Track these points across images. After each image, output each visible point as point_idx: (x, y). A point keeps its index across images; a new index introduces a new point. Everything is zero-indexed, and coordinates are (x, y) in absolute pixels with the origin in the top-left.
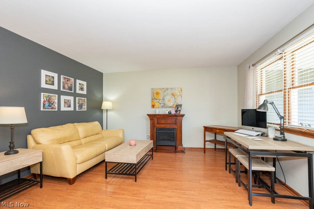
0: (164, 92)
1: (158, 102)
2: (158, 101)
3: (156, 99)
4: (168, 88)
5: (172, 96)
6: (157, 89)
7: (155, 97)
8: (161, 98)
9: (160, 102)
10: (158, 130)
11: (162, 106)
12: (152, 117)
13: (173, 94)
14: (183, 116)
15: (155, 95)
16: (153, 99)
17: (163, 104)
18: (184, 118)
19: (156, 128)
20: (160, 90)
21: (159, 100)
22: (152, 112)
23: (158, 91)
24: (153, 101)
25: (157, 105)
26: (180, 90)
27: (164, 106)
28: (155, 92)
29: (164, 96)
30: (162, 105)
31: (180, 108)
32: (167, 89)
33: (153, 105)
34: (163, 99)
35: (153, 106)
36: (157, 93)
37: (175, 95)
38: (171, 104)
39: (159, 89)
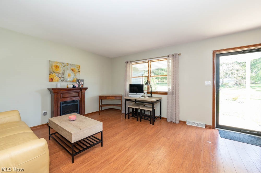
0: (64, 66)
1: (58, 76)
2: (57, 74)
3: (55, 73)
4: (68, 64)
5: (72, 71)
6: (57, 63)
7: (54, 71)
8: (61, 72)
9: (60, 76)
10: (62, 104)
11: (62, 80)
13: (72, 70)
14: (86, 89)
15: (54, 68)
17: (62, 78)
20: (60, 65)
21: (59, 74)
23: (58, 65)
24: (51, 74)
25: (56, 79)
26: (79, 67)
27: (64, 80)
28: (54, 65)
29: (64, 71)
30: (62, 79)
31: (82, 83)
32: (67, 64)
33: (51, 79)
34: (63, 74)
35: (51, 80)
36: (56, 67)
37: (75, 70)
38: (71, 79)
39: (59, 62)
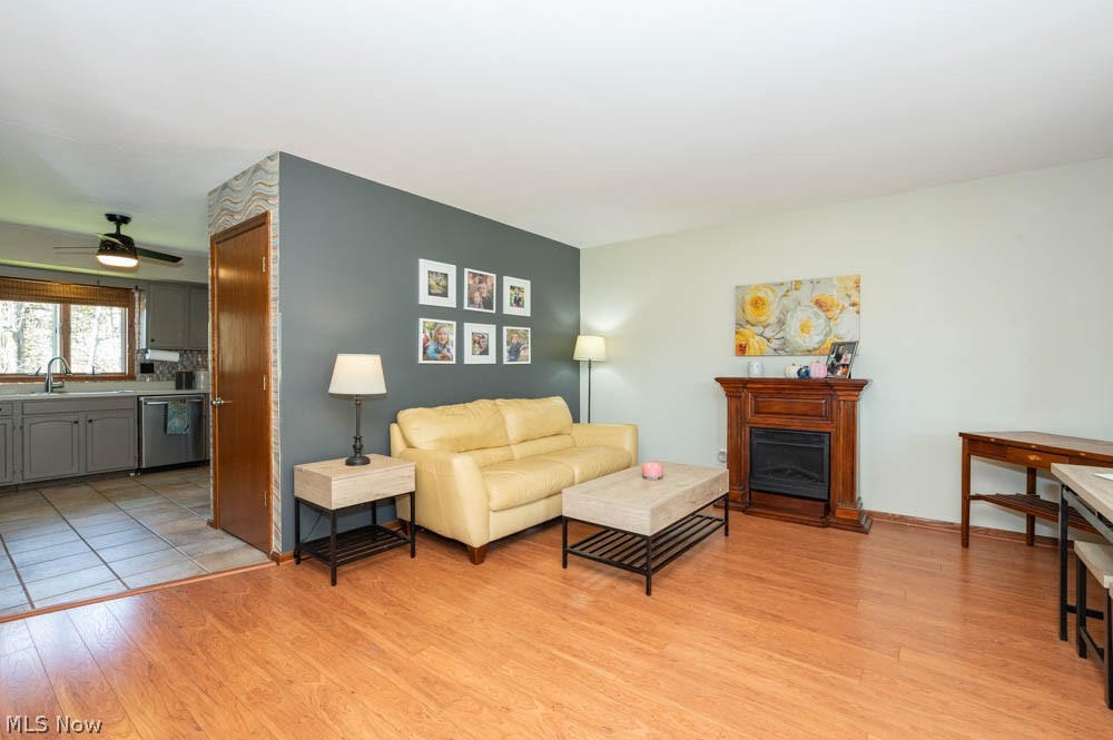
0: (784, 295)
1: (761, 335)
2: (759, 329)
3: (753, 325)
4: (800, 282)
5: (816, 309)
6: (757, 288)
7: (749, 318)
8: (773, 320)
9: (768, 333)
10: (757, 436)
11: (776, 347)
12: (734, 388)
13: (819, 304)
14: (860, 386)
15: (749, 308)
16: (741, 324)
17: (778, 342)
18: (865, 395)
19: (748, 429)
20: (769, 292)
21: (764, 327)
22: (737, 368)
23: (761, 294)
24: (741, 330)
25: (757, 346)
26: (852, 284)
27: (784, 349)
28: (749, 298)
29: (784, 312)
30: (775, 344)
31: (849, 356)
32: (797, 284)
33: (741, 346)
34: (781, 323)
35: (742, 350)
36: (758, 303)
37: (830, 304)
38: (812, 340)
39: (764, 285)
